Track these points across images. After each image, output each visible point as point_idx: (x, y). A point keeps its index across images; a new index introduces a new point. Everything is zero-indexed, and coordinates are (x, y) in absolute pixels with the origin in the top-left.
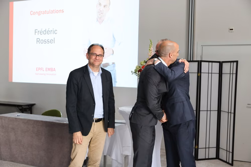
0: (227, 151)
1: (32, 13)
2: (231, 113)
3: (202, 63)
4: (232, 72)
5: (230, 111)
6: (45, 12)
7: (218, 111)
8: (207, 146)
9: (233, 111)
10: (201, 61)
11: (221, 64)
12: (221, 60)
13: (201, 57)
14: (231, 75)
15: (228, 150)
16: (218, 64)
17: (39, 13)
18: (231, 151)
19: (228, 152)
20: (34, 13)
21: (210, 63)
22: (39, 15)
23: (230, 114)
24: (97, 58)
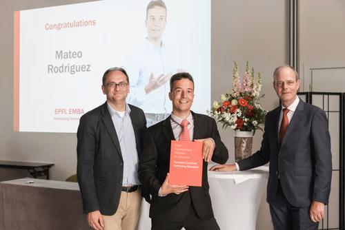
1: (48, 27)
3: (313, 96)
6: (67, 25)
10: (312, 93)
13: (311, 87)
17: (59, 27)
20: (52, 27)
21: (326, 96)
22: (59, 28)
24: (118, 89)
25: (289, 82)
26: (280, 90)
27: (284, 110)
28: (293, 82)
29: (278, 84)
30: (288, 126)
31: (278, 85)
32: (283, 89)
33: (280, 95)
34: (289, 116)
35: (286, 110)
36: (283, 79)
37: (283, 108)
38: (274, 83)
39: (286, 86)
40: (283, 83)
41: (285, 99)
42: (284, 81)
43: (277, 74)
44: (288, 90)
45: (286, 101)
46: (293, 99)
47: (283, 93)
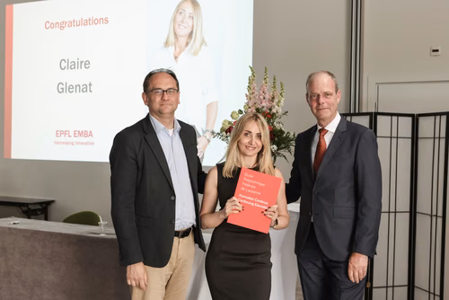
0: (430, 292)
1: (48, 25)
2: (436, 216)
3: (379, 117)
4: (437, 135)
5: (434, 213)
6: (72, 24)
7: (411, 212)
8: (390, 284)
9: (440, 214)
10: (377, 114)
11: (415, 119)
12: (416, 112)
13: (376, 107)
14: (437, 141)
15: (432, 291)
16: (410, 119)
17: (62, 25)
18: (438, 292)
19: (432, 296)
20: (53, 26)
21: (395, 118)
22: (62, 28)
23: (434, 218)
24: (166, 97)
25: (326, 94)
26: (315, 105)
27: (320, 131)
28: (331, 94)
29: (311, 97)
30: (326, 151)
31: (313, 98)
32: (319, 104)
33: (315, 111)
34: (328, 139)
35: (323, 131)
36: (318, 91)
37: (319, 128)
38: (307, 94)
39: (322, 100)
40: (319, 95)
41: (322, 117)
42: (319, 92)
43: (310, 82)
44: (325, 105)
45: (323, 120)
46: (332, 117)
47: (318, 110)
